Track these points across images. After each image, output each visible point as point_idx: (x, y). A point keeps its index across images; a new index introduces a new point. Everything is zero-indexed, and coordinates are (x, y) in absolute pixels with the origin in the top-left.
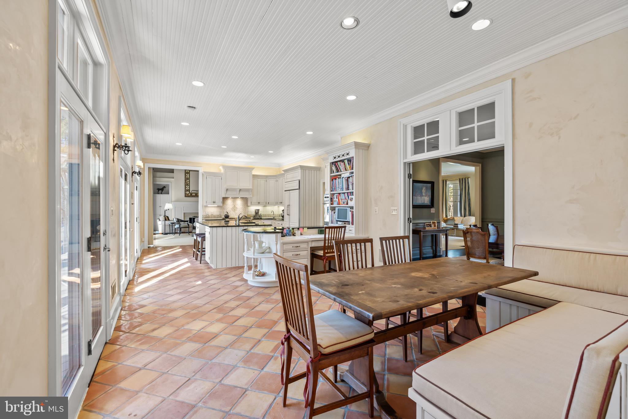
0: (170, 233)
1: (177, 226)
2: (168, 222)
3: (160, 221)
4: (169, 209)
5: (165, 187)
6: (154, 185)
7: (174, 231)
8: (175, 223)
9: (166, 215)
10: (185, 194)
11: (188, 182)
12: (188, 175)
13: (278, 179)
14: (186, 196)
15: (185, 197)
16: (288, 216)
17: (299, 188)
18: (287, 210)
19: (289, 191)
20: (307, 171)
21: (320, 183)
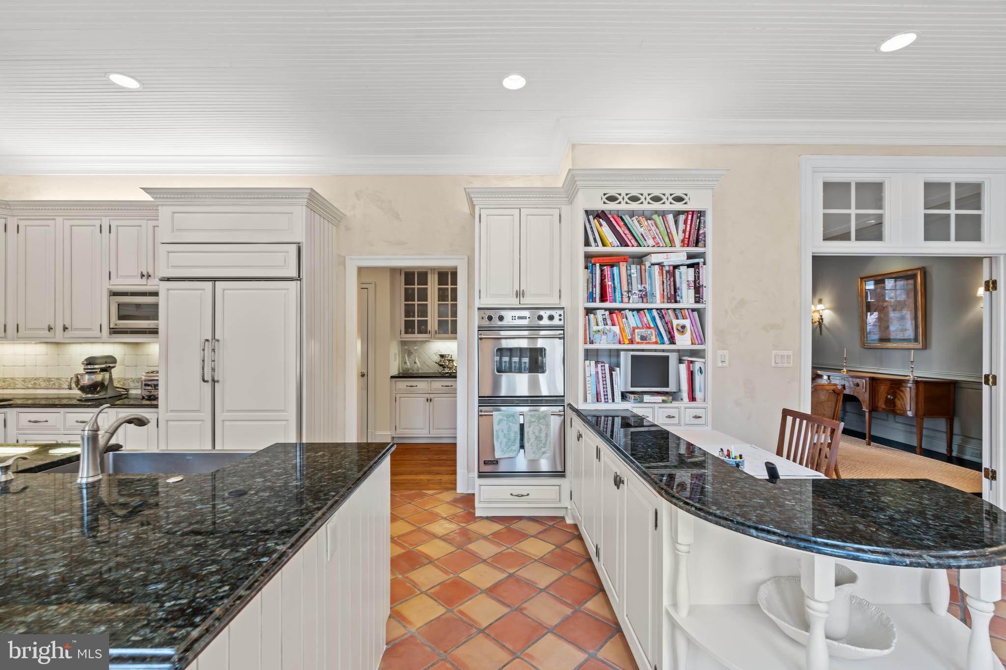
16: (208, 387)
17: (299, 277)
18: (203, 361)
19: (210, 284)
20: (317, 216)
21: (345, 267)
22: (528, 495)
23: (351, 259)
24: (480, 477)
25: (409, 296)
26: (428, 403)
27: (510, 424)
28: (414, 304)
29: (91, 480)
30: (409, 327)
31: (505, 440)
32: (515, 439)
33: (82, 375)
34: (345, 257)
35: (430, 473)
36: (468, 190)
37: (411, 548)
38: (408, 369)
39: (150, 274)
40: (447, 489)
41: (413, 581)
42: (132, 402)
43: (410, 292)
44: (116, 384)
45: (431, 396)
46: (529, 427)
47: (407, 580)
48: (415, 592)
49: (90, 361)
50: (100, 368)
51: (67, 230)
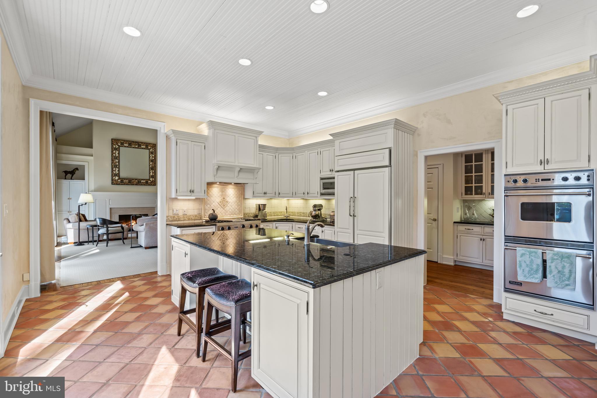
0: (88, 242)
1: (102, 231)
2: (83, 225)
3: (69, 222)
4: (86, 204)
5: (77, 169)
6: (58, 166)
7: (96, 238)
8: (98, 226)
9: (81, 212)
10: (112, 180)
11: (116, 162)
12: (117, 152)
13: (297, 155)
14: (114, 182)
15: (112, 184)
16: (352, 218)
17: (390, 165)
18: (350, 207)
19: (353, 172)
20: (400, 132)
21: (417, 157)
22: (552, 315)
23: (420, 152)
24: (505, 291)
25: (468, 170)
26: (482, 241)
27: (533, 258)
28: (472, 176)
29: (307, 243)
30: (468, 191)
31: (527, 269)
32: (537, 270)
33: (312, 211)
34: (417, 151)
35: (476, 286)
36: (495, 96)
37: (448, 320)
38: (468, 218)
39: (333, 170)
40: (486, 298)
41: (444, 336)
42: (328, 223)
43: (469, 167)
44: (323, 216)
45: (484, 237)
46: (552, 262)
47: (440, 334)
48: (444, 341)
49: (315, 206)
50: (318, 209)
51: (308, 155)
